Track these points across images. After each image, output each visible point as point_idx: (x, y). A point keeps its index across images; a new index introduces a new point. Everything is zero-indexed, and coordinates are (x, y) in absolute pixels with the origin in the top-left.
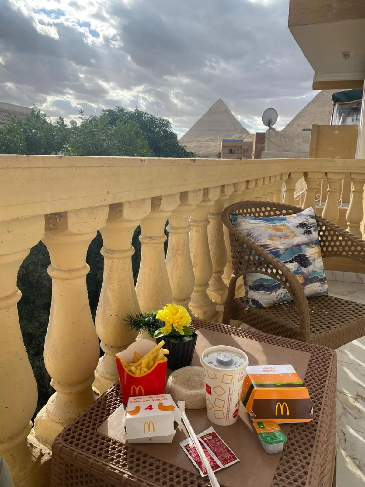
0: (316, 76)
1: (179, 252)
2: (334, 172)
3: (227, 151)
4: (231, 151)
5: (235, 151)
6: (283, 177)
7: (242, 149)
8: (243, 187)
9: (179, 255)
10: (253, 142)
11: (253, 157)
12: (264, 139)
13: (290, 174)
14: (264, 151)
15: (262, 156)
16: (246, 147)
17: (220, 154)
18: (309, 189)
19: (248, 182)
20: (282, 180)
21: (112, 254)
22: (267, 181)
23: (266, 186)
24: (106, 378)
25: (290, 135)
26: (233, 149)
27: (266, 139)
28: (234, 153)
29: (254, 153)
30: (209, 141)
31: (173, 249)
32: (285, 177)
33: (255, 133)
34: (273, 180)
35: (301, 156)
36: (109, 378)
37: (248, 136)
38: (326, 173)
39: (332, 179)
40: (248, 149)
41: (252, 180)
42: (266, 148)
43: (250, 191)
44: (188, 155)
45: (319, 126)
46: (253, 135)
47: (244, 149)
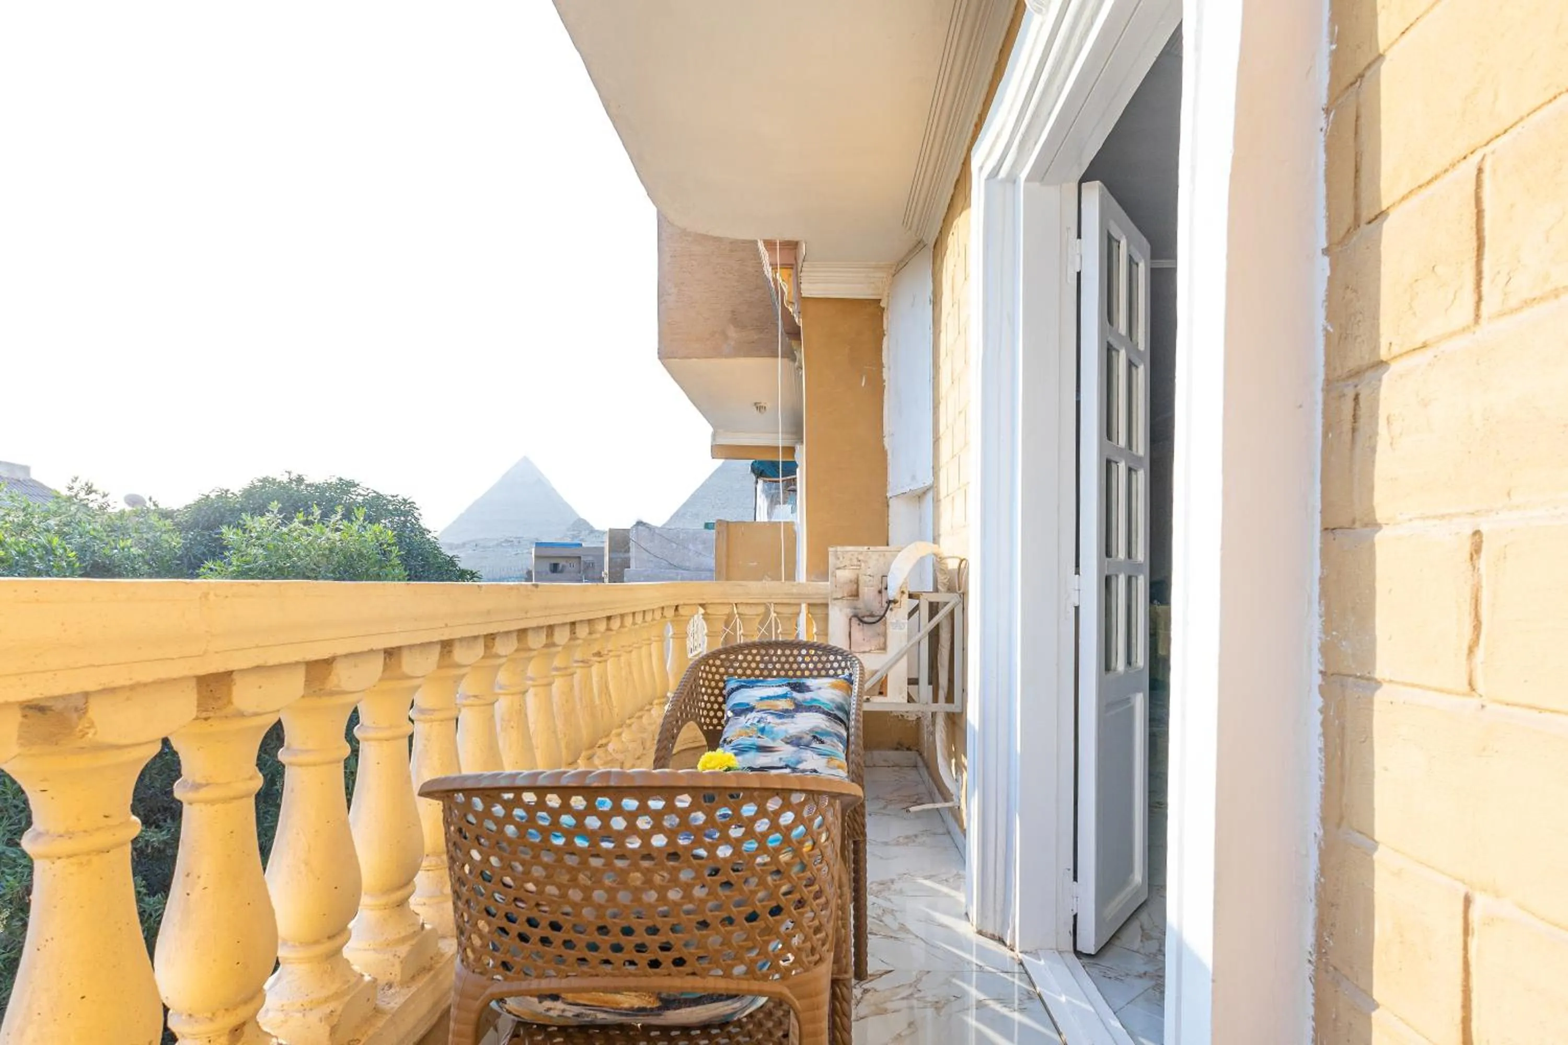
0: (714, 436)
1: (512, 723)
2: (747, 604)
3: (546, 566)
4: (555, 568)
5: (563, 566)
6: (666, 613)
7: (580, 563)
8: (602, 627)
9: (512, 727)
10: (603, 548)
11: (606, 580)
12: (628, 543)
13: (677, 607)
14: (629, 567)
15: (625, 579)
16: (590, 558)
17: (529, 573)
18: (711, 632)
19: (609, 618)
20: (665, 617)
21: (432, 714)
22: (639, 618)
23: (637, 626)
24: (418, 905)
25: (678, 537)
26: (562, 563)
27: (632, 544)
28: (562, 571)
29: (606, 570)
30: (504, 544)
31: (502, 720)
32: (670, 613)
33: (607, 530)
34: (649, 617)
35: (703, 577)
36: (425, 904)
37: (592, 535)
38: (736, 604)
39: (745, 615)
40: (593, 564)
41: (615, 616)
42: (633, 563)
43: (614, 633)
44: (462, 575)
45: (728, 522)
46: (604, 533)
47: (585, 563)
